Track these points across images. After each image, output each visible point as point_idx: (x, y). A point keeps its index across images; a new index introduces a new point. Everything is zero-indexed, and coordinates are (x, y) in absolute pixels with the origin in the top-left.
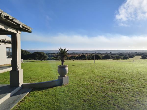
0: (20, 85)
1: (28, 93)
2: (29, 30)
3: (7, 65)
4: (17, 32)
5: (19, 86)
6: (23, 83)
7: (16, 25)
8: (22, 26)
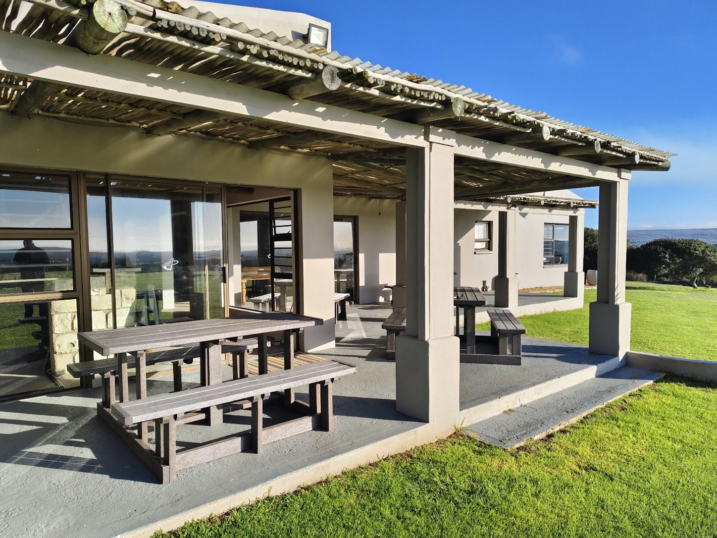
0: (621, 355)
1: (651, 382)
2: (662, 161)
3: (545, 289)
4: (619, 176)
5: (618, 356)
6: (628, 350)
7: (622, 158)
8: (641, 157)
